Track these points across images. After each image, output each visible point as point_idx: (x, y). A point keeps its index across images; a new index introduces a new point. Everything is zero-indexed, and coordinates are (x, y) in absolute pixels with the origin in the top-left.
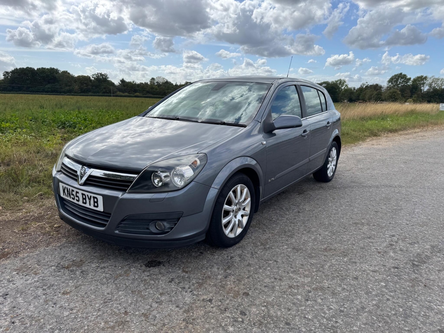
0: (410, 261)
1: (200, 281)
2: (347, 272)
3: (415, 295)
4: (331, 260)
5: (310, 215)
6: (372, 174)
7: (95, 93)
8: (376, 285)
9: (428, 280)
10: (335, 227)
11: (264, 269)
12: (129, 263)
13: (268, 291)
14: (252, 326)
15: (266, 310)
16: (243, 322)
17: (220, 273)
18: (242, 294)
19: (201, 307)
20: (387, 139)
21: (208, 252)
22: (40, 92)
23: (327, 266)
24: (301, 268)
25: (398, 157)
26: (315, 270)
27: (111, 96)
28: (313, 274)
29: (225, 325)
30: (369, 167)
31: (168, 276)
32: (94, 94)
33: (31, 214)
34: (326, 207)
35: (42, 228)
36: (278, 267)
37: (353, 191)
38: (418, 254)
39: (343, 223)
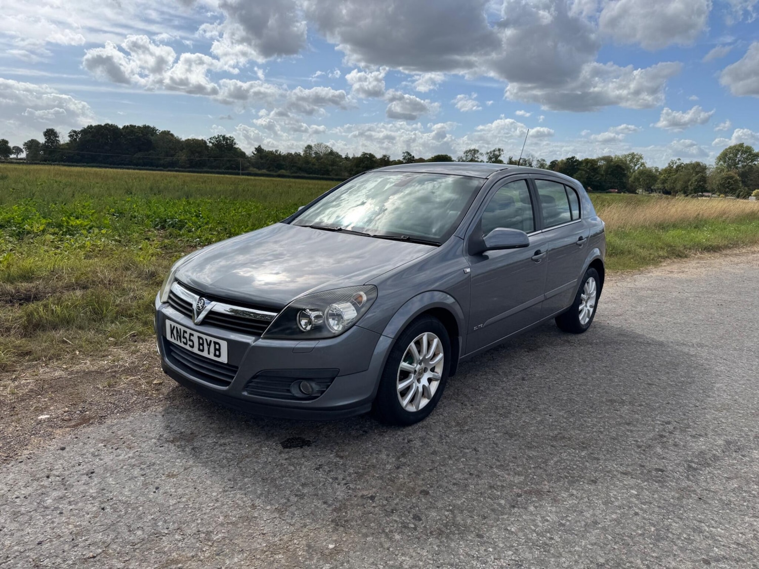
0: (685, 461)
1: (360, 471)
2: (582, 472)
3: (680, 510)
4: (561, 453)
5: (541, 384)
6: (657, 322)
7: (212, 169)
8: (623, 493)
9: (706, 490)
10: (577, 404)
11: (456, 460)
12: (260, 439)
13: (457, 490)
14: (427, 536)
15: (450, 516)
16: (415, 529)
17: (390, 461)
18: (419, 492)
19: (358, 505)
20: (698, 263)
21: (376, 431)
22: (125, 165)
23: (552, 462)
24: (512, 462)
25: (710, 296)
26: (533, 466)
27: (238, 174)
28: (529, 471)
29: (389, 531)
30: (654, 310)
31: (314, 461)
32: (210, 170)
33: (121, 363)
34: (569, 373)
35: (135, 384)
36: (478, 459)
37: (618, 349)
38: (701, 452)
39: (590, 400)
